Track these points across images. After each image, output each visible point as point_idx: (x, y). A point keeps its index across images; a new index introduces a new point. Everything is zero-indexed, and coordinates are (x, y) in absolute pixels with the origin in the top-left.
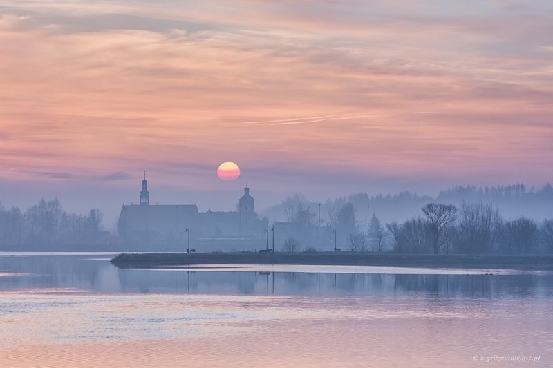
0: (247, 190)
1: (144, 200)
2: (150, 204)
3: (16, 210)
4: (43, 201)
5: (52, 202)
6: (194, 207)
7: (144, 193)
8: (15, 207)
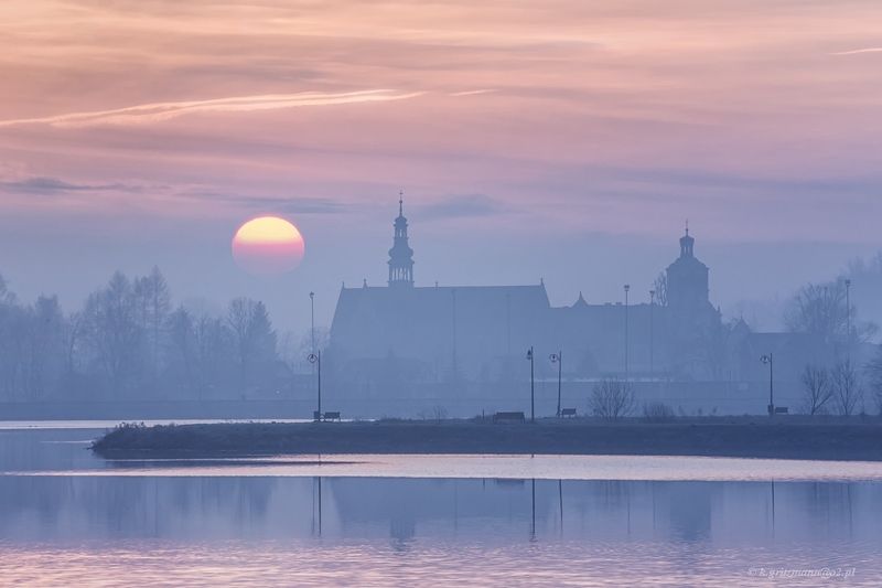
0: (687, 242)
1: (399, 275)
2: (416, 285)
3: (48, 305)
4: (119, 281)
5: (145, 279)
6: (538, 293)
7: (401, 255)
8: (48, 296)
